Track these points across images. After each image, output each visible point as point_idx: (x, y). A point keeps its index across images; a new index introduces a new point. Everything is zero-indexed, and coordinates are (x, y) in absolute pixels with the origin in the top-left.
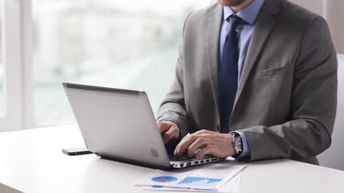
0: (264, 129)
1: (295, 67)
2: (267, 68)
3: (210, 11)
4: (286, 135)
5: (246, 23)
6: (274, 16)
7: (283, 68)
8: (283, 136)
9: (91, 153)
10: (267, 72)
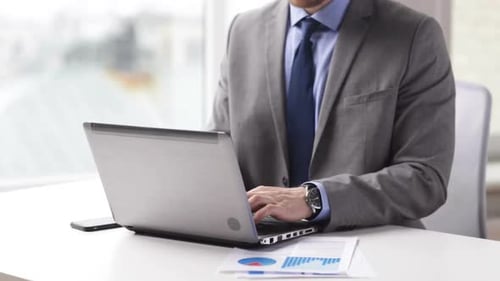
0: (352, 178)
1: (400, 89)
2: (358, 92)
3: (267, 14)
4: (382, 186)
5: (326, 29)
6: (367, 19)
7: (382, 92)
8: (379, 188)
9: (120, 226)
10: (359, 98)
